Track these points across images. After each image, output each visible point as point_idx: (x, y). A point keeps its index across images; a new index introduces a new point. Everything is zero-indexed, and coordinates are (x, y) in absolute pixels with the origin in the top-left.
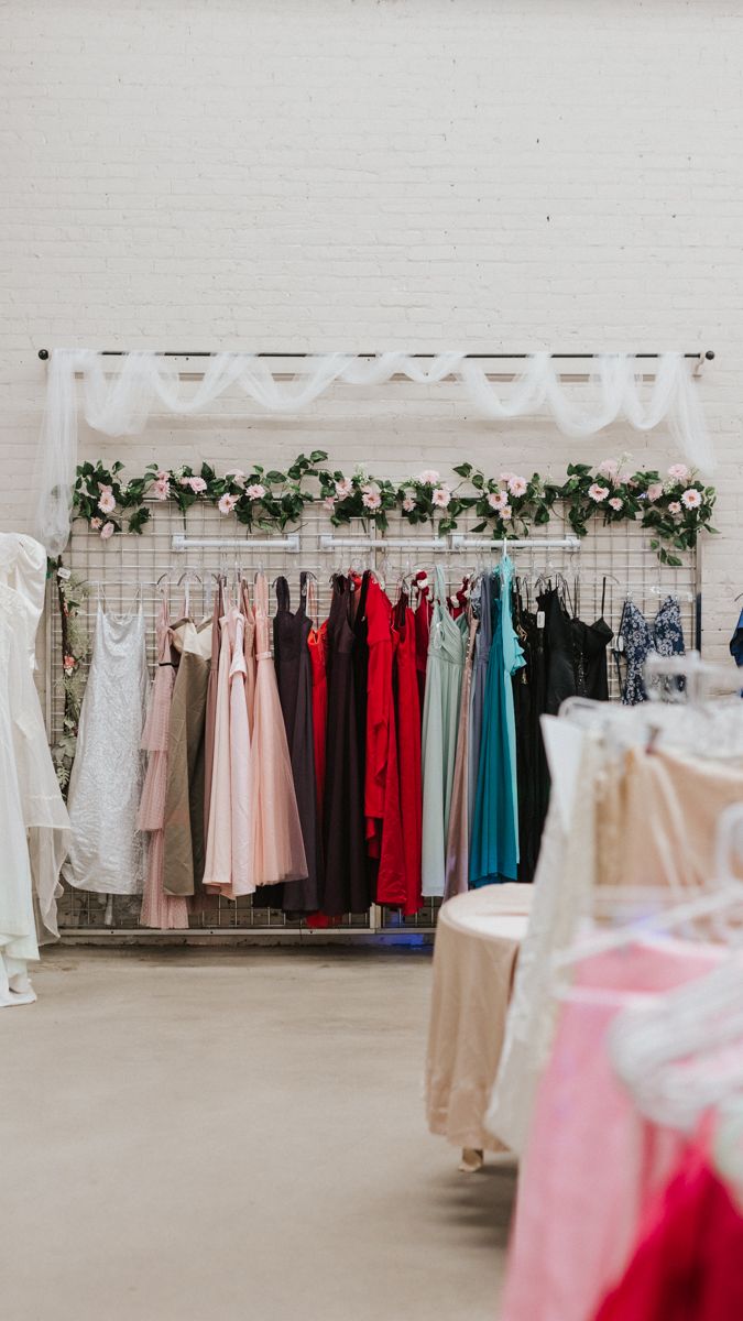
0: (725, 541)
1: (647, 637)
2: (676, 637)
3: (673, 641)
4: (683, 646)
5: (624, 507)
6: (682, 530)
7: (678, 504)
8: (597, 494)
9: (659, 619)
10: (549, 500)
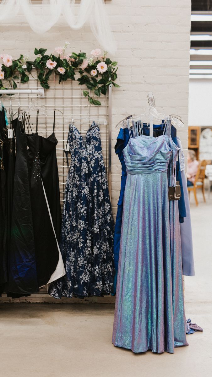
0: (125, 92)
1: (81, 144)
2: (97, 144)
3: (95, 146)
4: (101, 149)
5: (66, 73)
6: (100, 86)
7: (95, 71)
8: (50, 65)
9: (88, 134)
10: (29, 69)
